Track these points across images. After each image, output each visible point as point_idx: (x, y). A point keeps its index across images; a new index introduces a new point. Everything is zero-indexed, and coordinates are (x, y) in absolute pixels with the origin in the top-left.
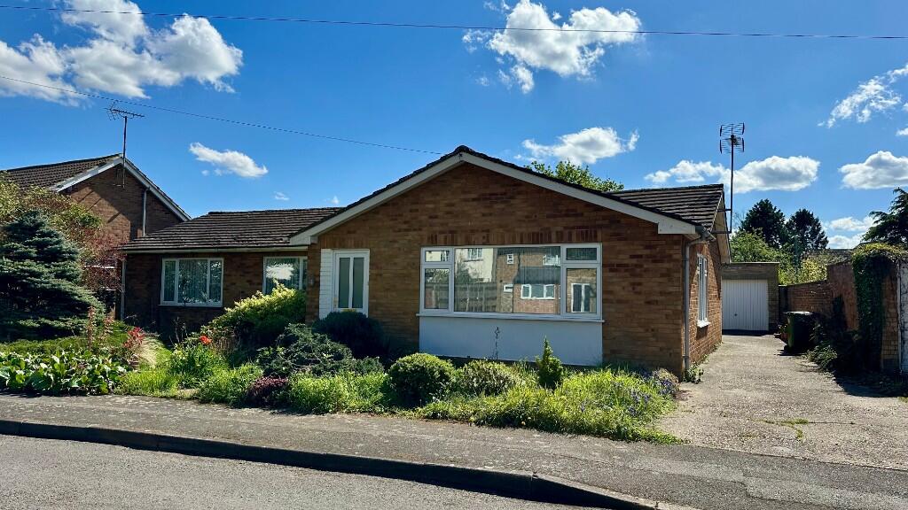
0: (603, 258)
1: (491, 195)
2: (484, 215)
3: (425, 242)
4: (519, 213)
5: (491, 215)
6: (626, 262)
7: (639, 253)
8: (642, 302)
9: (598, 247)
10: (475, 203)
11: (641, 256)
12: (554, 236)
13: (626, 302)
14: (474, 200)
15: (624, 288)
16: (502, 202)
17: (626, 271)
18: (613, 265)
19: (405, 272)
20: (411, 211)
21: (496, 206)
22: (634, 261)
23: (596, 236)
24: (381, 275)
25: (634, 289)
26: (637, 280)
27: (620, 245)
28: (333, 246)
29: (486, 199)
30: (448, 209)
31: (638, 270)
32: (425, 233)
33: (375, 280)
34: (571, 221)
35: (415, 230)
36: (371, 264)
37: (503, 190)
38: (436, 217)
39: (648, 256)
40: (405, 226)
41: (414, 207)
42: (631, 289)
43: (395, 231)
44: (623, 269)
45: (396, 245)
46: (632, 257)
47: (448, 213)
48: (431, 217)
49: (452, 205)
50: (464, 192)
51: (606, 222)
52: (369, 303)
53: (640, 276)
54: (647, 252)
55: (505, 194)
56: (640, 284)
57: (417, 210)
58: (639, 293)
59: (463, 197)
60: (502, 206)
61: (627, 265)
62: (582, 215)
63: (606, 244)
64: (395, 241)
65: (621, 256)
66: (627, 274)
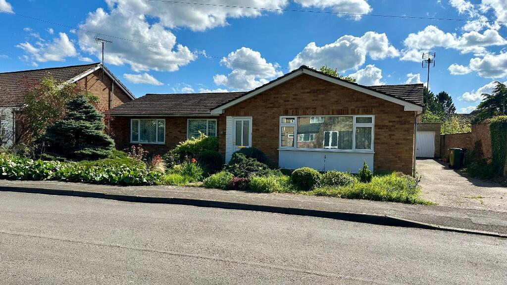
0: (375, 122)
1: (317, 90)
2: (313, 100)
3: (282, 113)
4: (332, 100)
5: (317, 100)
6: (387, 124)
7: (393, 120)
8: (394, 144)
9: (373, 117)
10: (308, 94)
11: (394, 121)
12: (350, 111)
13: (386, 143)
14: (308, 92)
15: (385, 137)
16: (323, 94)
17: (387, 129)
18: (380, 126)
19: (271, 128)
20: (275, 98)
21: (320, 96)
22: (391, 124)
23: (372, 112)
24: (258, 130)
25: (390, 137)
26: (392, 133)
27: (384, 116)
28: (233, 115)
29: (314, 92)
30: (294, 97)
31: (393, 128)
32: (282, 109)
33: (255, 132)
34: (359, 104)
35: (276, 107)
36: (253, 124)
37: (324, 88)
38: (288, 101)
39: (398, 122)
40: (271, 105)
41: (277, 96)
42: (388, 137)
43: (266, 108)
44: (385, 128)
45: (266, 115)
46: (390, 122)
47: (294, 99)
48: (285, 101)
49: (296, 95)
50: (303, 89)
51: (377, 105)
52: (252, 143)
53: (394, 131)
54: (398, 119)
55: (325, 90)
56: (393, 135)
57: (278, 98)
58: (393, 139)
59: (302, 91)
60: (323, 96)
61: (387, 126)
62: (365, 101)
63: (377, 115)
64: (266, 113)
65: (385, 121)
66: (387, 130)
